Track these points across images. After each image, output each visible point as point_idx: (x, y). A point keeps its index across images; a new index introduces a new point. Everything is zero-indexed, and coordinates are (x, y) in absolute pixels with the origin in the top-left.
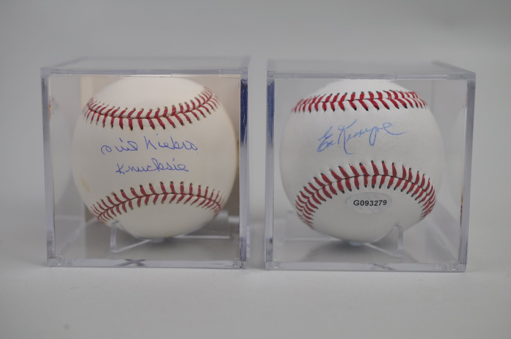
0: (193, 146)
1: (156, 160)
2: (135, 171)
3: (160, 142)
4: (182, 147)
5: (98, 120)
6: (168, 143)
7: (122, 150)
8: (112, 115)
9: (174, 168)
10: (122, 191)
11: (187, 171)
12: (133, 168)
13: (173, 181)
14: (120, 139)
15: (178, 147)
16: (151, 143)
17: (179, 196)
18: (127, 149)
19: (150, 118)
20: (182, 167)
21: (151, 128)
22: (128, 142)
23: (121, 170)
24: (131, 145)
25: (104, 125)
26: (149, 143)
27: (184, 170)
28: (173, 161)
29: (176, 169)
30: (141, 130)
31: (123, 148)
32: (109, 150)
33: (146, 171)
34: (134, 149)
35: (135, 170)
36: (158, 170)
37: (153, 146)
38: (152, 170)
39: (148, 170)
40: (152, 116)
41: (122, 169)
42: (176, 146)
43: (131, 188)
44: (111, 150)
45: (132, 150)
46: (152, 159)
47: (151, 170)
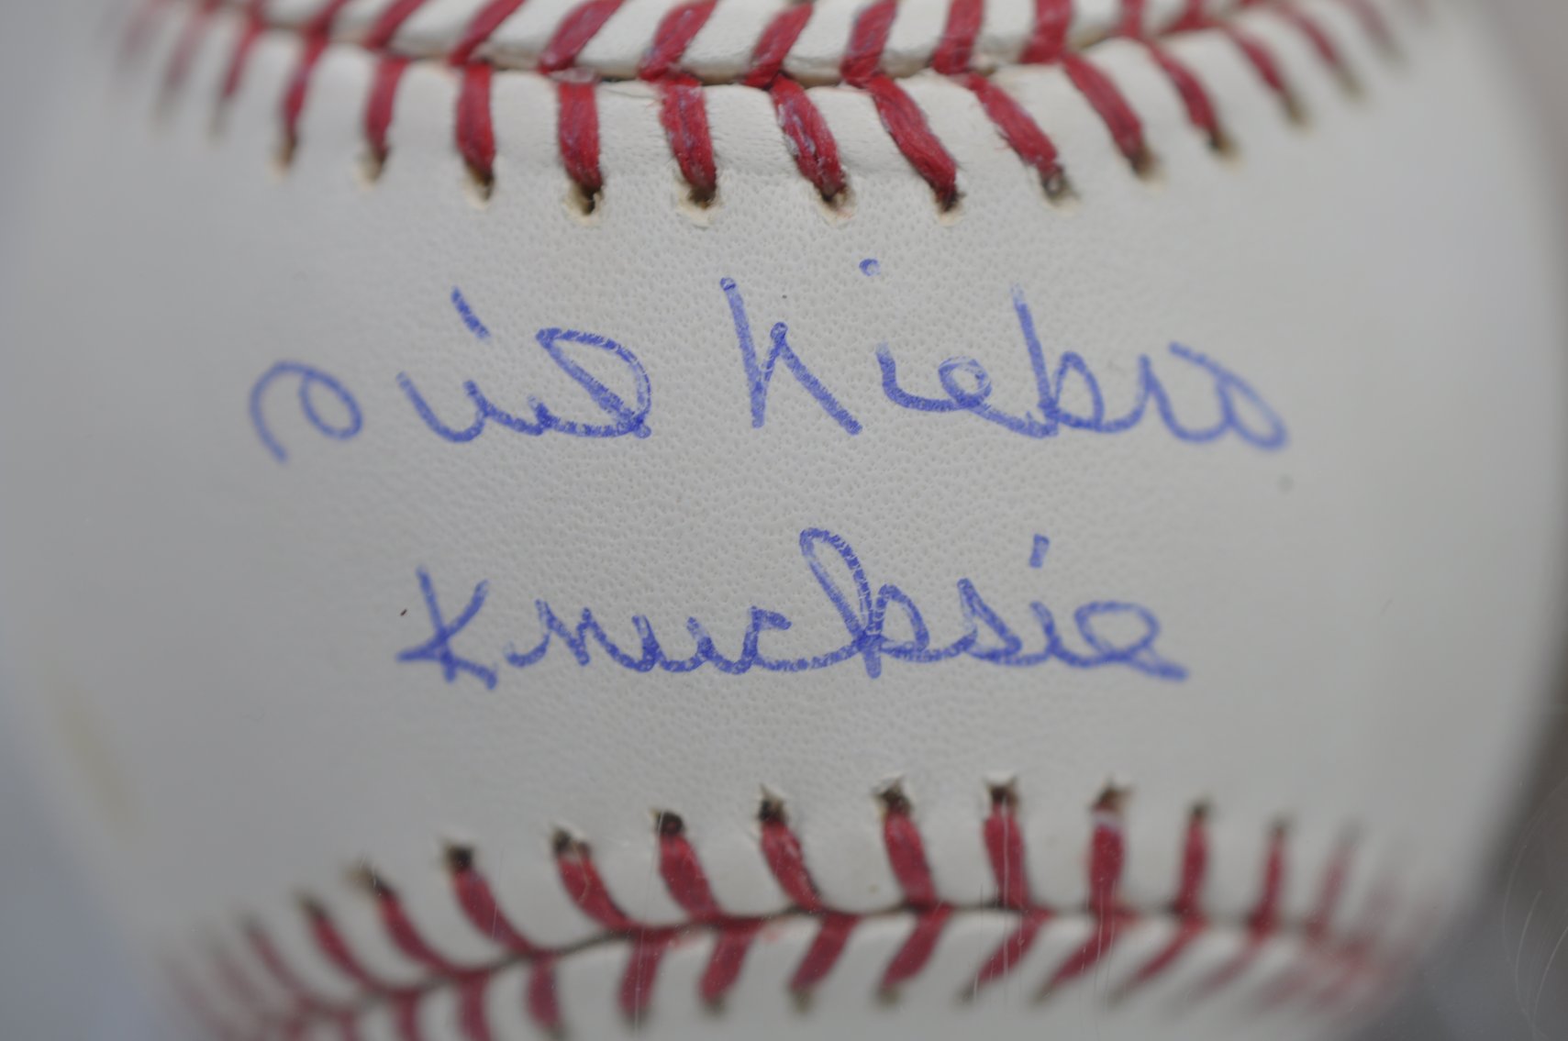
0: (1243, 408)
1: (847, 552)
2: (608, 658)
3: (896, 354)
4: (1136, 416)
5: (231, 83)
6: (985, 364)
7: (470, 423)
8: (382, 39)
9: (1034, 641)
10: (461, 860)
11: (1170, 672)
12: (589, 635)
13: (1013, 782)
14: (456, 296)
15: (1086, 412)
16: (795, 364)
17: (1068, 933)
18: (531, 418)
19: (788, 76)
20: (1121, 631)
21: (802, 191)
22: (548, 338)
23: (460, 645)
24: (578, 374)
25: (290, 143)
26: (780, 363)
27: (1144, 667)
28: (1036, 560)
29: (1055, 648)
30: (697, 215)
31: (490, 398)
32: (337, 415)
33: (727, 666)
34: (604, 418)
35: (613, 650)
36: (869, 656)
37: (825, 398)
38: (802, 664)
39: (751, 653)
40: (823, 63)
41: (472, 626)
42: (1074, 399)
43: (562, 843)
44: (358, 423)
45: (589, 431)
46: (809, 537)
47: (792, 657)
